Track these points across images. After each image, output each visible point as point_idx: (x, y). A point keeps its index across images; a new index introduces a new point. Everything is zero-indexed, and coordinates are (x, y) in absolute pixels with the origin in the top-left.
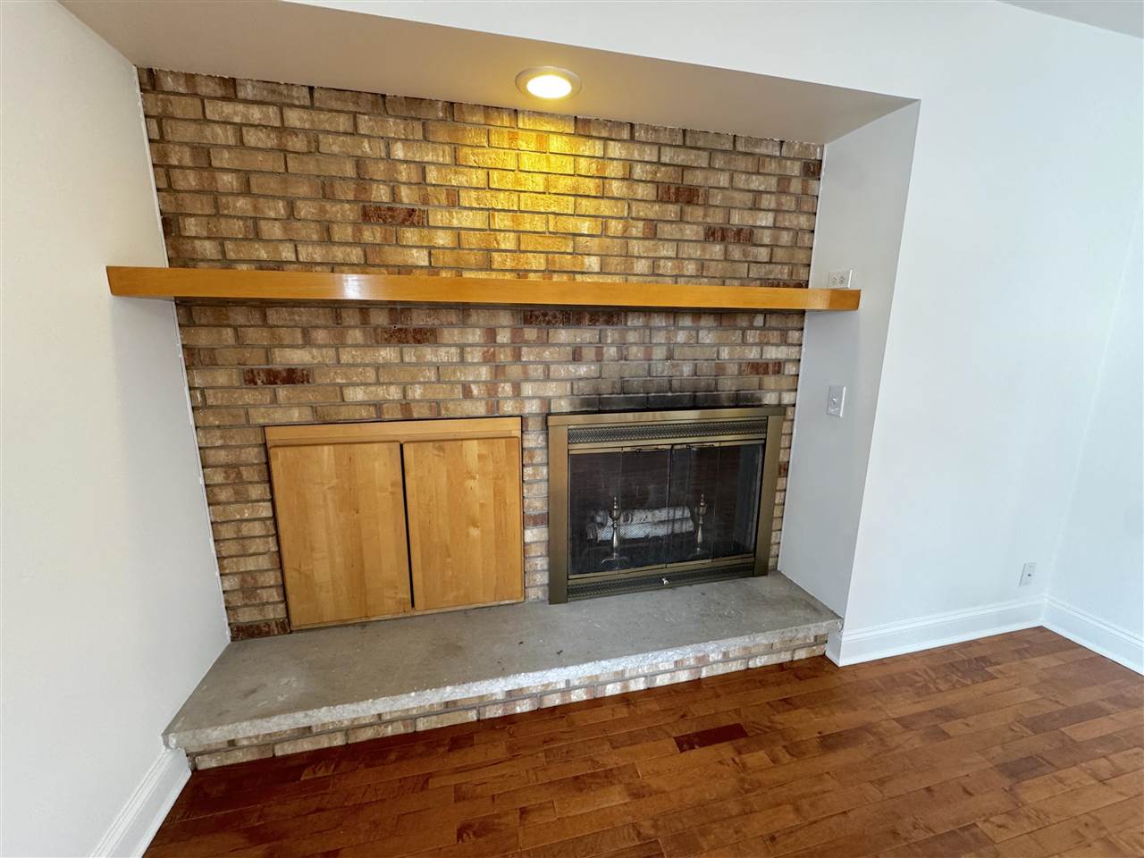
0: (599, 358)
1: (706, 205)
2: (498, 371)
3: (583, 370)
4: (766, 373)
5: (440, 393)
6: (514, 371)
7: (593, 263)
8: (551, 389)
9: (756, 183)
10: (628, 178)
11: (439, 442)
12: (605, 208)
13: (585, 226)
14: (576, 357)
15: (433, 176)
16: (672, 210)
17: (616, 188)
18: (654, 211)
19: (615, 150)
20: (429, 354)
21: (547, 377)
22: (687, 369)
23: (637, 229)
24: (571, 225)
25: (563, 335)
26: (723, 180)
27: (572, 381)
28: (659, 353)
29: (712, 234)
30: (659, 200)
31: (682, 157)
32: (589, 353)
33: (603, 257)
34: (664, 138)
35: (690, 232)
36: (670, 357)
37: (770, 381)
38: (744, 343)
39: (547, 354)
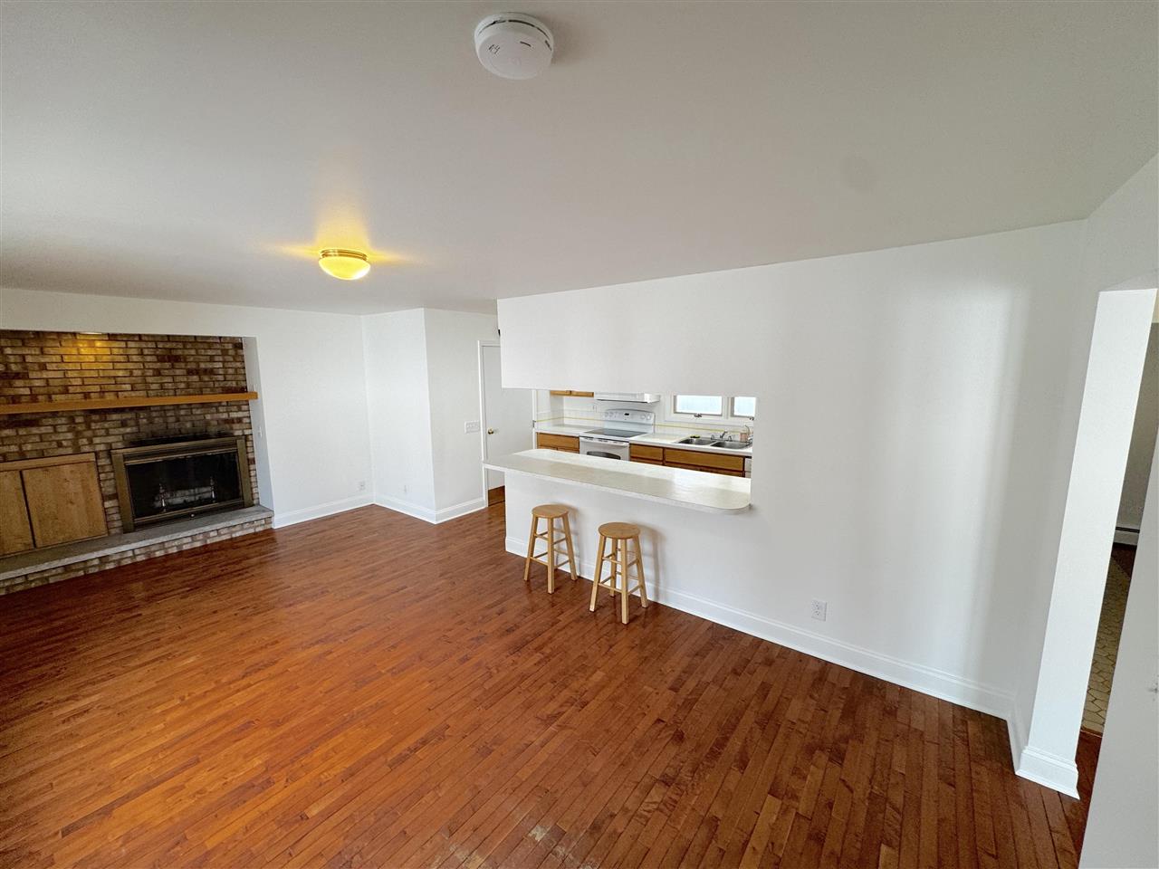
0: (137, 425)
1: (186, 362)
2: (78, 435)
3: (128, 430)
4: (233, 423)
5: (43, 446)
6: (89, 433)
7: (128, 387)
8: (110, 439)
9: (210, 352)
10: (142, 354)
11: (45, 468)
12: (130, 366)
13: (120, 373)
14: (124, 424)
15: (29, 359)
16: (167, 365)
17: (135, 358)
18: (158, 365)
19: (131, 344)
20: (35, 430)
21: (108, 434)
22: (189, 425)
23: (150, 373)
24: (113, 373)
25: (115, 417)
26: (193, 352)
27: (123, 435)
28: (171, 420)
29: (190, 372)
30: (159, 361)
31: (168, 346)
32: (132, 423)
33: (132, 385)
34: (159, 339)
35: (178, 372)
36: (178, 421)
37: (236, 426)
38: (218, 412)
39: (106, 425)
